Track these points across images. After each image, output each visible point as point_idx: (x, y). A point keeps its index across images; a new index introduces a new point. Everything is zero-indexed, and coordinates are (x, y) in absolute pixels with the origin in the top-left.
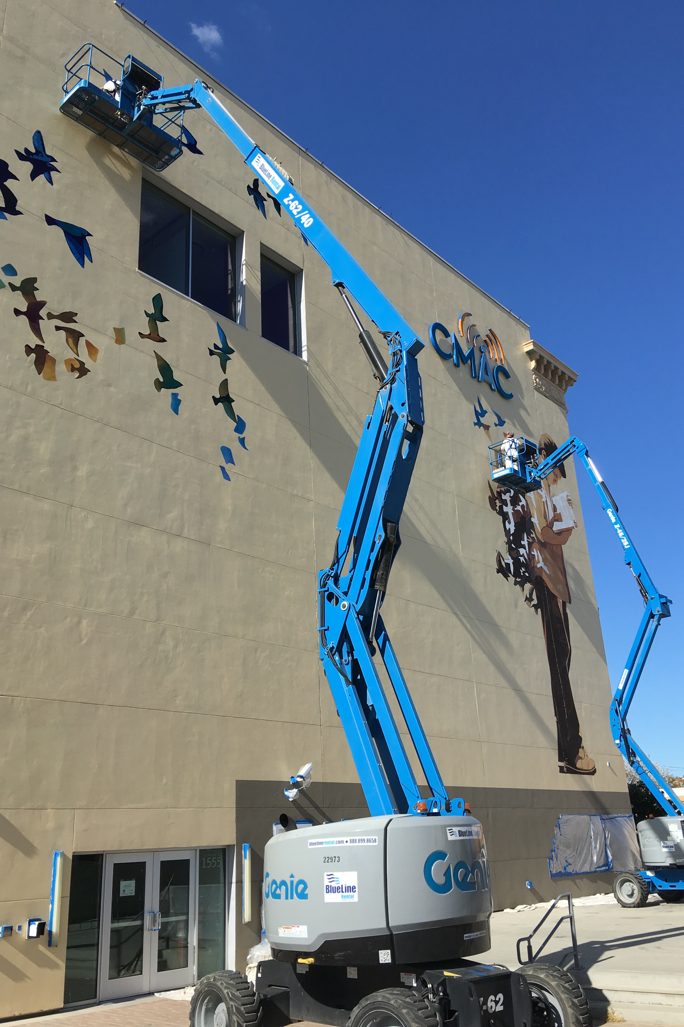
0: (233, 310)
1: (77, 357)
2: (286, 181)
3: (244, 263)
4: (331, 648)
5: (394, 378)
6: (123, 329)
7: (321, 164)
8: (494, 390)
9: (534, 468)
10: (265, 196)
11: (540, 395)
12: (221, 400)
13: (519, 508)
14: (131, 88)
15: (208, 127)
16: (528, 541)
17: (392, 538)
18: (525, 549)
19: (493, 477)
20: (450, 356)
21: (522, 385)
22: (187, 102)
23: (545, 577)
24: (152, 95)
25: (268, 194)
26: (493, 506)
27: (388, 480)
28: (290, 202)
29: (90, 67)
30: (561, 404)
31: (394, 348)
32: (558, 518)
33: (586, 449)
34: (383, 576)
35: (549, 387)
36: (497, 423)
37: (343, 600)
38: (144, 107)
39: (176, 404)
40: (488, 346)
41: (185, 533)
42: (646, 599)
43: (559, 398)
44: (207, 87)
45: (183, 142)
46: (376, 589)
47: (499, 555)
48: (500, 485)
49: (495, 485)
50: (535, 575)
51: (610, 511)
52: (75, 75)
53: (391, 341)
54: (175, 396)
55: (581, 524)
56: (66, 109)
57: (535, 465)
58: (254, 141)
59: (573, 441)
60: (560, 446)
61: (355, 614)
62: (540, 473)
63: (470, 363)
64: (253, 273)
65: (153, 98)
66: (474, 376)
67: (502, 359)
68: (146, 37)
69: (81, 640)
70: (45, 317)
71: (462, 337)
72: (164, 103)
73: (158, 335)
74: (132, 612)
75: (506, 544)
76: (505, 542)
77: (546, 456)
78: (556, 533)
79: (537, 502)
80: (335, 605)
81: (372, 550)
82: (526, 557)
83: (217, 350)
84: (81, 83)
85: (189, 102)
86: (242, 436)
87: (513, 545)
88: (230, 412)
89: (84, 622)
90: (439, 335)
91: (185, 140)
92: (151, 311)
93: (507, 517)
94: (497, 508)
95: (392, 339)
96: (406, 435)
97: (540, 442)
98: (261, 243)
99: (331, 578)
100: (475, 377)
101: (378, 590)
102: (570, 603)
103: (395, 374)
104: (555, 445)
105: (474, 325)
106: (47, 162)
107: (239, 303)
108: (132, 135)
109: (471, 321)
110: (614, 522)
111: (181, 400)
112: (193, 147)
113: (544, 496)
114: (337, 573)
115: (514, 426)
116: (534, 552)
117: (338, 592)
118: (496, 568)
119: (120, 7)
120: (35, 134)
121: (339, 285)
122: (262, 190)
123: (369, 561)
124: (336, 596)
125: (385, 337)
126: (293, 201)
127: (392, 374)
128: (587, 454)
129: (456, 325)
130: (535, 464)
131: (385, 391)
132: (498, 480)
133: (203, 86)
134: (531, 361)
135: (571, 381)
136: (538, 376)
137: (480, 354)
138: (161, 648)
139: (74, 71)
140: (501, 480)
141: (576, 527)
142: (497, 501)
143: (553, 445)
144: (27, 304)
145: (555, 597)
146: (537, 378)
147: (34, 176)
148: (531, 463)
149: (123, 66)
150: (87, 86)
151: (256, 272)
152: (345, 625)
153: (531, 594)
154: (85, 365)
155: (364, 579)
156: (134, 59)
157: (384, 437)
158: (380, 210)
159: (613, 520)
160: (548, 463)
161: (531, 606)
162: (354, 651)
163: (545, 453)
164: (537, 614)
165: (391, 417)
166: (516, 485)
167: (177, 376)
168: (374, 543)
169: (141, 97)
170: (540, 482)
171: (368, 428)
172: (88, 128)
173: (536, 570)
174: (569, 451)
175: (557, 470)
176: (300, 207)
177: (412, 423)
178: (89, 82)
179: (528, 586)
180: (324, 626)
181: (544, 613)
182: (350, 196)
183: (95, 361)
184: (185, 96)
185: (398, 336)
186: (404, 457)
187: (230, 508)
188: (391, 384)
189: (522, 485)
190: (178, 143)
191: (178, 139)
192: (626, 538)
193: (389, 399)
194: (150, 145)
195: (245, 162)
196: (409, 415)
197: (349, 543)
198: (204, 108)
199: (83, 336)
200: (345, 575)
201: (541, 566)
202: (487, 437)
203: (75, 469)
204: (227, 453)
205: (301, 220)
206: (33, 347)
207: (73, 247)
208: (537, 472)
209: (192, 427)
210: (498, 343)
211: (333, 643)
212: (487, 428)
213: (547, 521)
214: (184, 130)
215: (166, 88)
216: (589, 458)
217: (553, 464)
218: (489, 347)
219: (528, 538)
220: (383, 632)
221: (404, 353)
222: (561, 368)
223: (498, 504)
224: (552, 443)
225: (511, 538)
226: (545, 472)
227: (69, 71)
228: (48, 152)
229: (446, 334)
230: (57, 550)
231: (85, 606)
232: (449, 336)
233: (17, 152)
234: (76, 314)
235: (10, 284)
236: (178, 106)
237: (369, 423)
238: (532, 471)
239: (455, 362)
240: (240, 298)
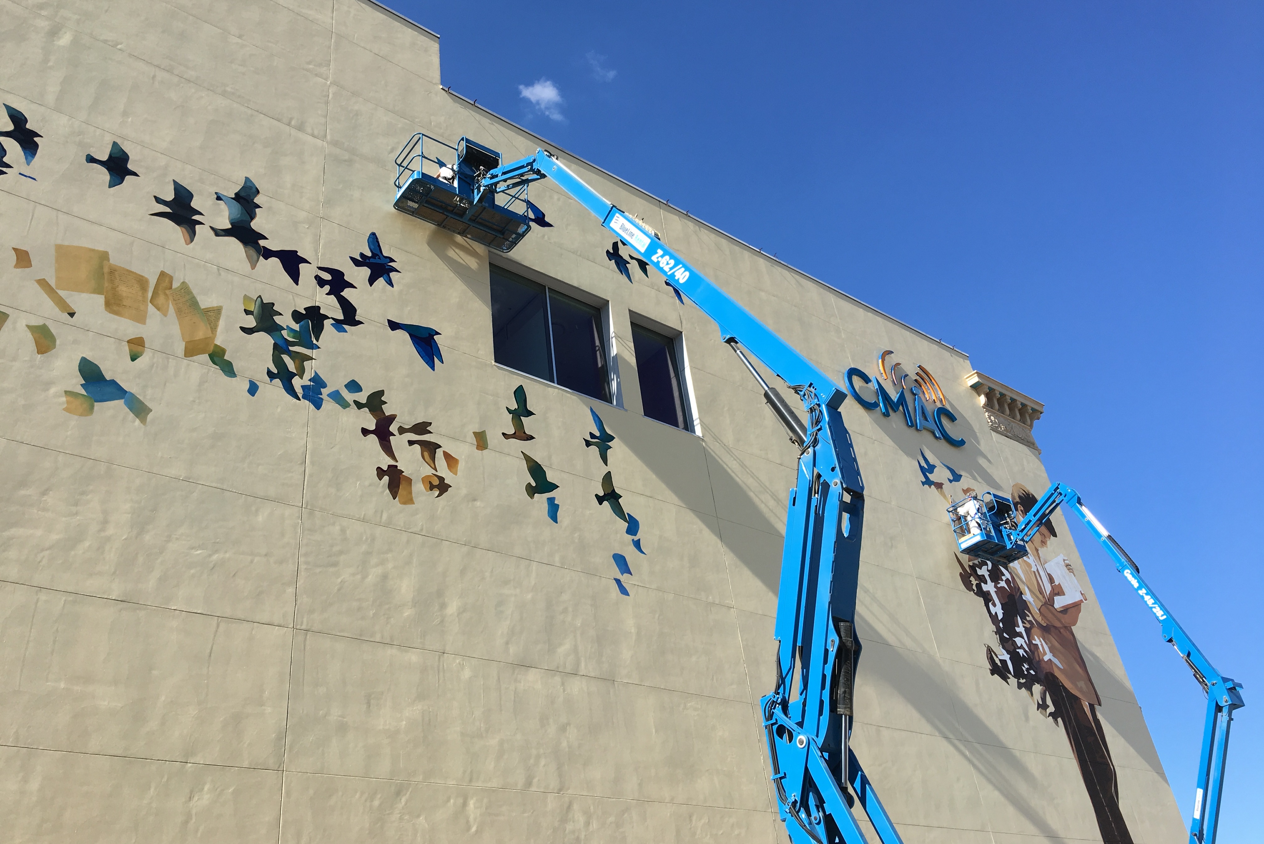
0: (607, 390)
1: (434, 472)
2: (652, 237)
3: (613, 336)
4: (793, 802)
5: (815, 439)
6: (484, 432)
7: (686, 214)
8: (939, 438)
9: (1013, 530)
10: (628, 259)
11: (1000, 436)
12: (606, 498)
13: (1002, 584)
14: (467, 171)
15: (556, 197)
16: (1024, 627)
17: (849, 642)
18: (1023, 638)
19: (961, 549)
20: (876, 405)
21: (974, 426)
22: (531, 174)
23: (1057, 673)
24: (492, 174)
25: (630, 256)
26: (968, 586)
27: (831, 568)
28: (660, 259)
29: (422, 157)
30: (1030, 444)
31: (810, 403)
32: (1058, 591)
33: (1077, 496)
34: (846, 695)
35: (1009, 425)
36: (952, 478)
37: (799, 733)
38: (484, 188)
39: (553, 510)
40: (921, 386)
41: (582, 670)
42: (1206, 687)
43: (1026, 437)
44: (551, 155)
45: (529, 218)
46: (839, 714)
47: (990, 651)
48: (972, 557)
49: (965, 558)
50: (1044, 672)
51: (1127, 573)
52: (406, 168)
53: (805, 395)
54: (551, 501)
55: (1091, 594)
56: (400, 204)
57: (1013, 526)
58: (610, 201)
59: (1057, 488)
60: (1040, 496)
61: (817, 751)
62: (1022, 535)
63: (902, 410)
64: (625, 345)
65: (493, 177)
66: (910, 424)
67: (941, 399)
68: (478, 116)
69: (469, 828)
70: (396, 432)
71: (885, 380)
72: (505, 180)
73: (525, 433)
74: (529, 783)
75: (996, 635)
76: (993, 631)
77: (1024, 512)
78: (1061, 612)
79: (1026, 573)
80: (788, 741)
81: (825, 661)
82: (1027, 649)
83: (594, 439)
84: (414, 174)
85: (533, 174)
86: (636, 538)
87: (1005, 635)
88: (618, 510)
89: (471, 803)
90: (857, 382)
91: (531, 215)
92: (514, 406)
93: (989, 597)
94: (974, 587)
95: (806, 392)
96: (844, 507)
97: (1012, 495)
98: (630, 310)
99: (777, 705)
100: (912, 425)
101: (842, 715)
102: (1100, 705)
103: (817, 434)
104: (1033, 496)
105: (899, 364)
106: (385, 264)
107: (613, 382)
108: (473, 220)
109: (892, 360)
110: (1138, 587)
111: (558, 505)
112: (541, 220)
113: (1033, 564)
114: (784, 698)
115: (975, 479)
116: (1035, 640)
117: (790, 723)
118: (989, 669)
119: (447, 91)
120: (369, 237)
121: (730, 341)
122: (624, 252)
123: (824, 676)
124: (788, 729)
125: (796, 392)
126: (662, 256)
127: (813, 435)
128: (1079, 502)
129: (876, 367)
130: (1013, 524)
131: (808, 456)
132: (968, 551)
133: (546, 154)
134: (979, 396)
135: (1036, 413)
136: (993, 414)
137: (913, 397)
138: (569, 827)
139: (405, 164)
140: (972, 550)
141: (1086, 600)
142: (972, 579)
143: (1031, 496)
144: (375, 421)
145: (1076, 699)
146: (991, 415)
147: (372, 281)
148: (1007, 523)
149: (457, 150)
150: (421, 177)
151: (628, 343)
152: (806, 769)
153: (1044, 699)
154: (444, 480)
155: (822, 702)
156: (468, 141)
157: (816, 513)
158: (762, 252)
159: (1135, 583)
160: (1030, 521)
161: (1048, 715)
162: (825, 803)
163: (1022, 508)
164: (1058, 726)
165: (820, 487)
166: (993, 554)
167: (551, 477)
168: (826, 651)
169: (479, 178)
170: (1024, 546)
171: (794, 505)
172: (425, 221)
173: (1043, 665)
174: (1054, 501)
175: (1043, 529)
176: (672, 262)
177: (848, 490)
178: (422, 173)
179: (1037, 688)
180: (779, 773)
181: (1068, 723)
182: (724, 242)
183: (456, 474)
184: (528, 169)
185: (812, 388)
186: (846, 535)
187: (633, 631)
188: (814, 447)
189: (1002, 553)
190: (524, 219)
191: (524, 215)
192: (1159, 606)
193: (814, 465)
194: (495, 227)
195: (602, 225)
196: (843, 482)
197: (794, 656)
198: (550, 177)
199: (440, 447)
200: (795, 698)
201: (1050, 659)
202: (942, 498)
203: (443, 606)
204: (621, 562)
205: (675, 276)
206: (385, 468)
207: (422, 350)
208: (1018, 535)
209: (576, 535)
210: (933, 381)
211: (794, 796)
212: (939, 486)
213: (1044, 597)
214: (530, 205)
215: (505, 163)
216: (1083, 507)
217: (1037, 521)
218: (923, 387)
219: (1023, 622)
220: (859, 772)
221: (824, 408)
222: (1020, 400)
223: (974, 582)
224: (1028, 495)
225: (1001, 625)
226: (1029, 533)
227: (400, 165)
228: (385, 254)
229: (866, 379)
230: (430, 712)
231: (471, 781)
232: (870, 381)
233: (352, 258)
234: (431, 423)
235: (355, 402)
236: (520, 180)
237: (795, 498)
238: (1011, 533)
239: (884, 410)
240: (613, 376)
